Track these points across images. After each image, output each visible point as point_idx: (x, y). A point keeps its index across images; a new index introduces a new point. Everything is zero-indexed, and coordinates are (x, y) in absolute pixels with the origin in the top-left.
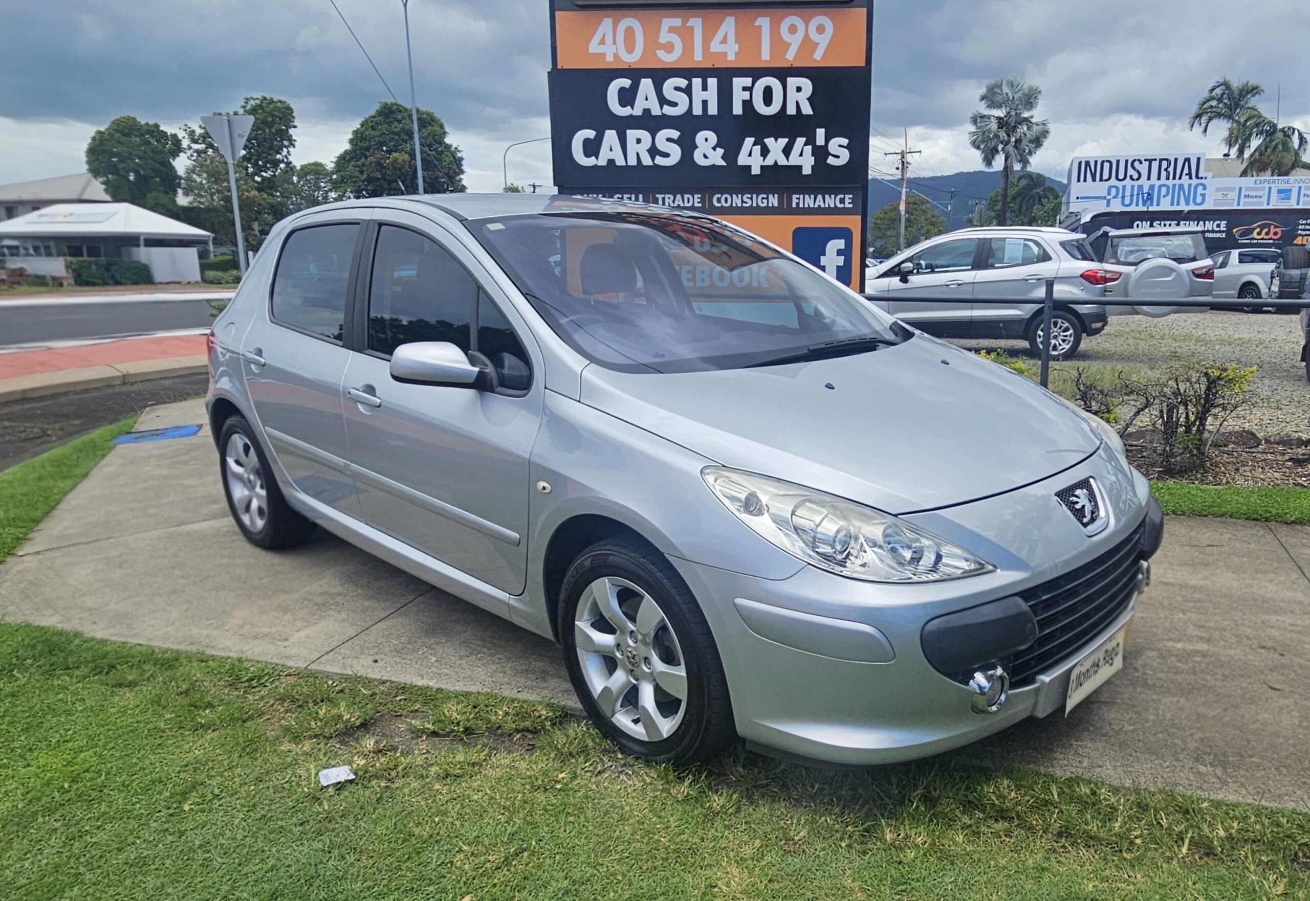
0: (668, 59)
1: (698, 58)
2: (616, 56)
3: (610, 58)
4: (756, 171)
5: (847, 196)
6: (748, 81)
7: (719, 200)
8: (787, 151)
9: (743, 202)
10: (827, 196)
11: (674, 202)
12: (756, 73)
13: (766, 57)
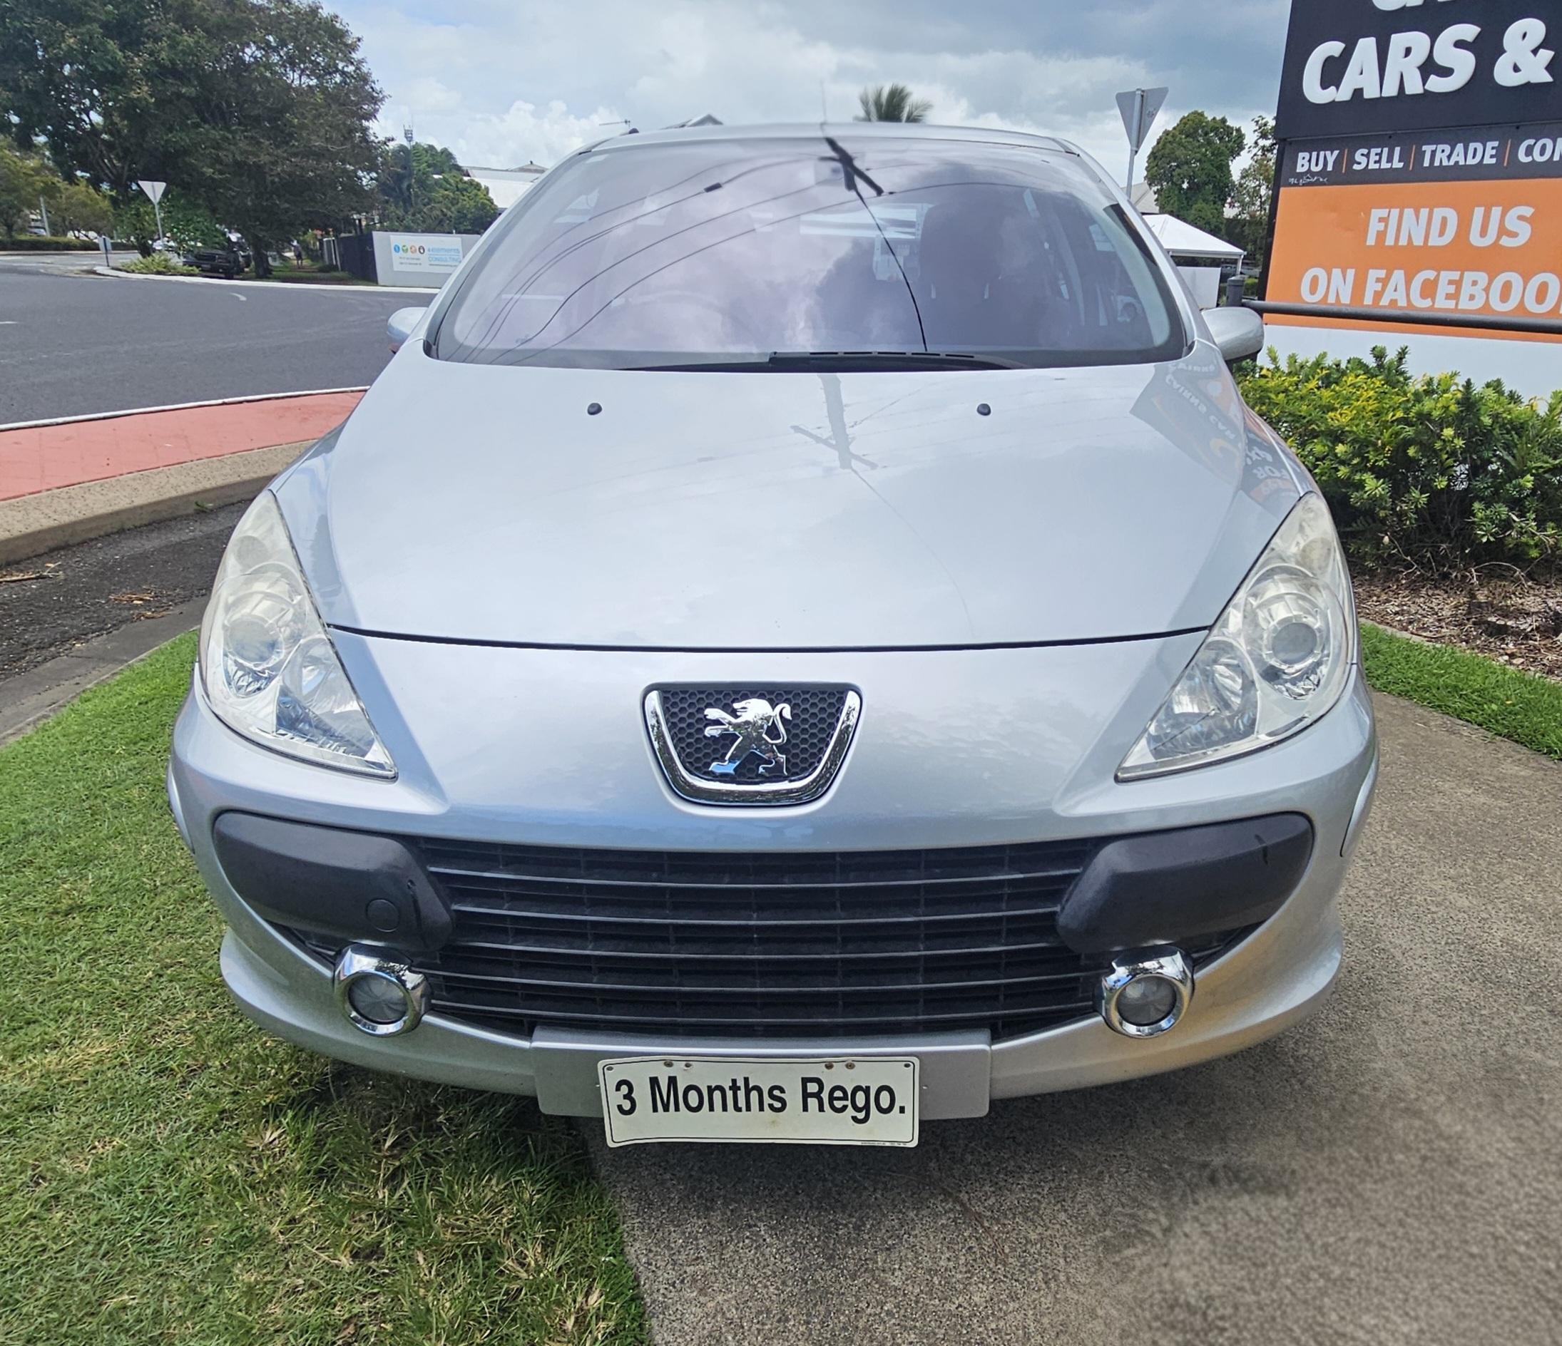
11: (1449, 157)
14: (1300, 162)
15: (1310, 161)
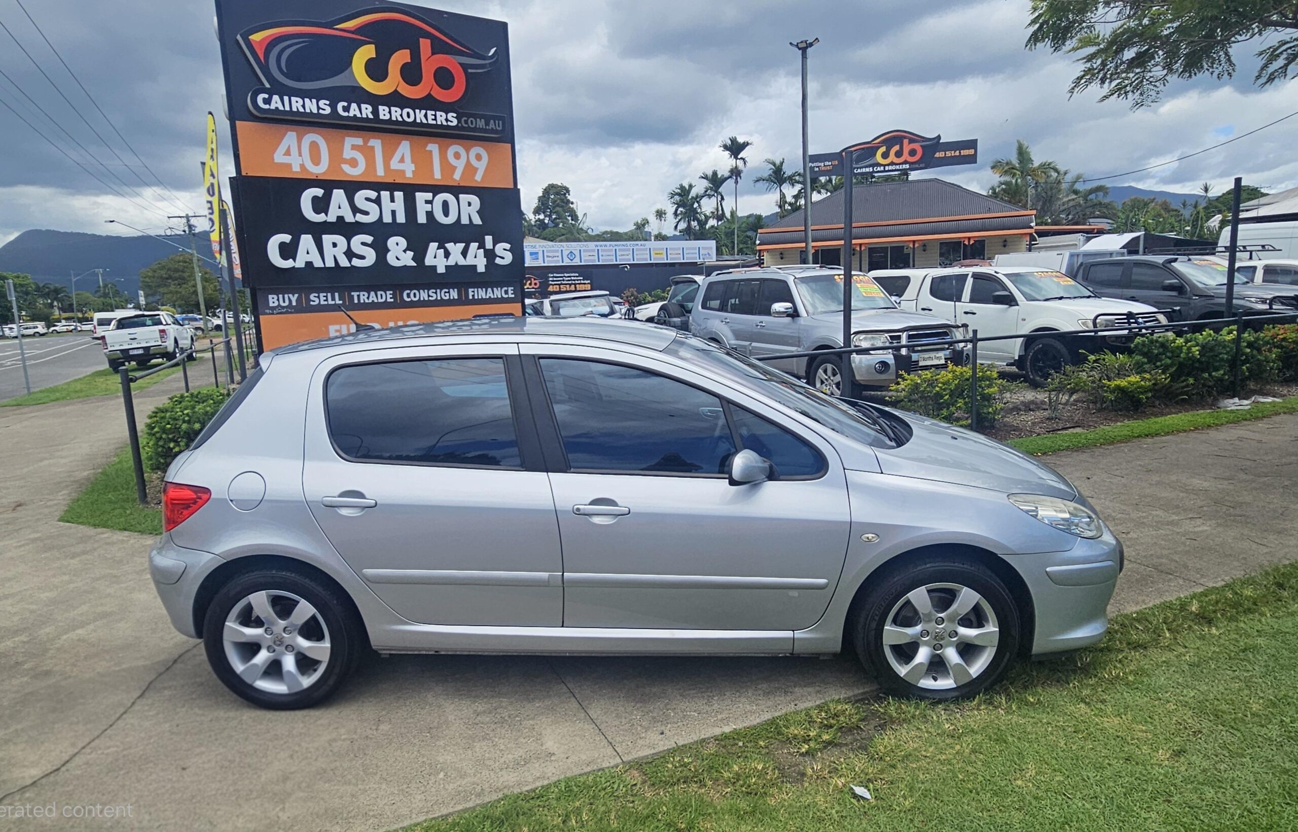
0: (354, 173)
1: (380, 173)
2: (302, 166)
3: (296, 168)
4: (441, 270)
5: (510, 289)
6: (429, 196)
7: (408, 295)
8: (464, 253)
9: (429, 296)
10: (495, 289)
11: (368, 298)
12: (436, 189)
13: (437, 176)
14: (271, 301)
15: (278, 300)
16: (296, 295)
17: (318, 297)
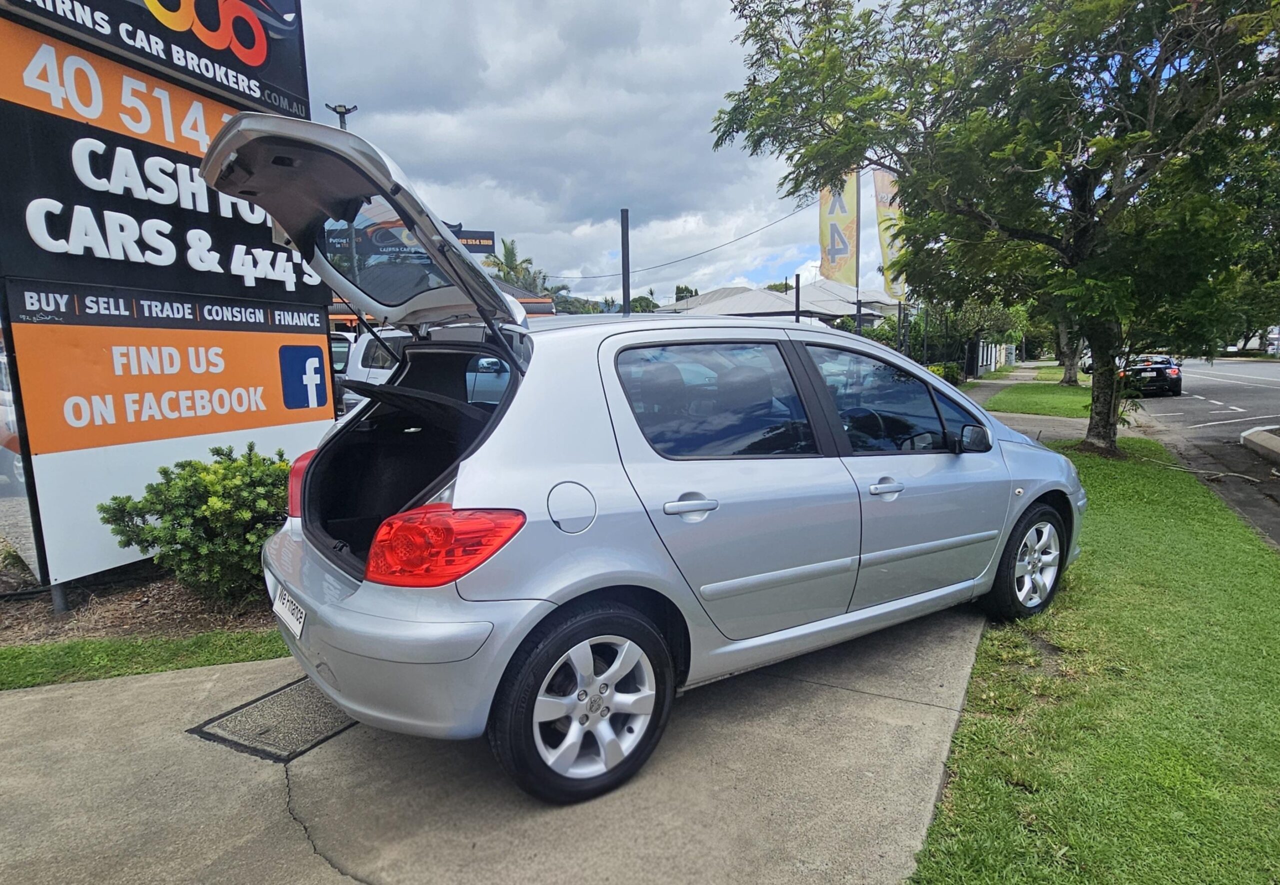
4: (250, 282)
5: (316, 315)
7: (208, 312)
9: (230, 315)
10: (301, 314)
11: (162, 311)
14: (28, 301)
15: (39, 300)
16: (66, 297)
17: (97, 303)
